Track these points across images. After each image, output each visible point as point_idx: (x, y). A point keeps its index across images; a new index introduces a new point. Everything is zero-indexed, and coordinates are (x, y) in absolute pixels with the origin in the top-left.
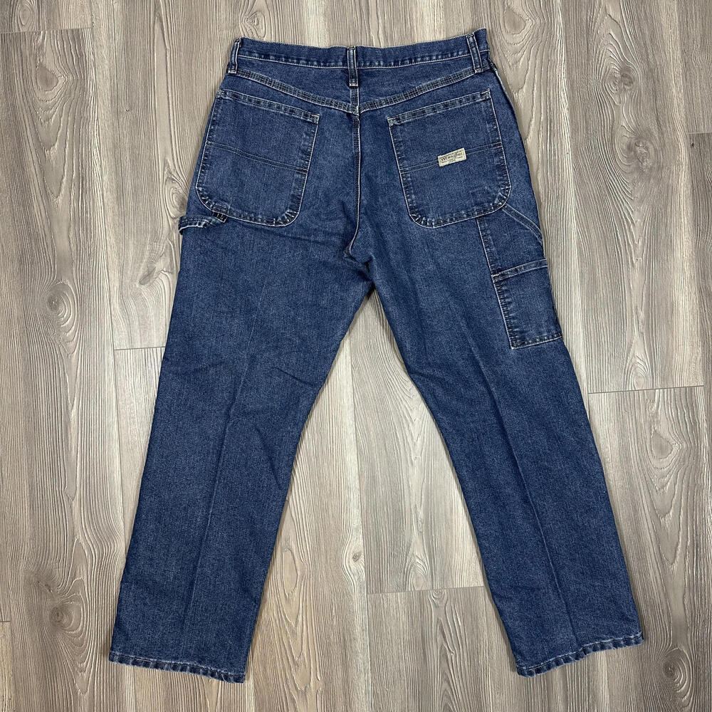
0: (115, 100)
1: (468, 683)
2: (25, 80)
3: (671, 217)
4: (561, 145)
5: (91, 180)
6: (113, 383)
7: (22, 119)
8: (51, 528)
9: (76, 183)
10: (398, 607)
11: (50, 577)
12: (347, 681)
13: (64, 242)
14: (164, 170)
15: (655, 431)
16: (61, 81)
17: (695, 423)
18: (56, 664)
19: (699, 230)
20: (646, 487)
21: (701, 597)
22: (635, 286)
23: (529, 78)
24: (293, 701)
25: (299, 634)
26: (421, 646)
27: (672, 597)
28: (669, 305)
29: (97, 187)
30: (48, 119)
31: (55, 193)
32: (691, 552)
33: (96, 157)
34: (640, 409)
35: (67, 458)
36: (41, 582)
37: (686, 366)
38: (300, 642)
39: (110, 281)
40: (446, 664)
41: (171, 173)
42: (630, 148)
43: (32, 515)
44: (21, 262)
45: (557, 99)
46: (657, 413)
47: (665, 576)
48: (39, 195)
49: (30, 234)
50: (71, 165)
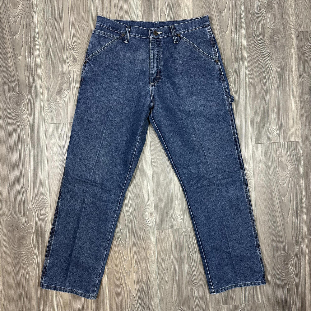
0: (45, 13)
1: (199, 268)
2: (5, 4)
3: (288, 67)
4: (241, 35)
5: (34, 49)
6: (44, 138)
7: (4, 21)
8: (18, 202)
9: (28, 51)
10: (169, 235)
11: (17, 223)
12: (147, 268)
13: (23, 76)
14: (67, 44)
15: (281, 160)
16: (21, 4)
17: (298, 157)
18: (21, 261)
19: (300, 73)
20: (276, 185)
21: (299, 232)
22: (273, 97)
23: (228, 5)
24: (124, 276)
25: (126, 247)
26: (179, 252)
27: (287, 231)
28: (287, 106)
29: (37, 51)
30: (15, 21)
31: (19, 55)
32: (295, 212)
33: (37, 39)
34: (274, 151)
35: (24, 171)
36: (14, 226)
37: (294, 132)
38: (127, 252)
39: (43, 94)
40: (190, 260)
41: (70, 46)
42: (271, 37)
43: (9, 196)
44: (4, 85)
45: (240, 15)
46: (281, 152)
47: (284, 223)
48: (11, 55)
49: (7, 73)
50: (25, 42)
